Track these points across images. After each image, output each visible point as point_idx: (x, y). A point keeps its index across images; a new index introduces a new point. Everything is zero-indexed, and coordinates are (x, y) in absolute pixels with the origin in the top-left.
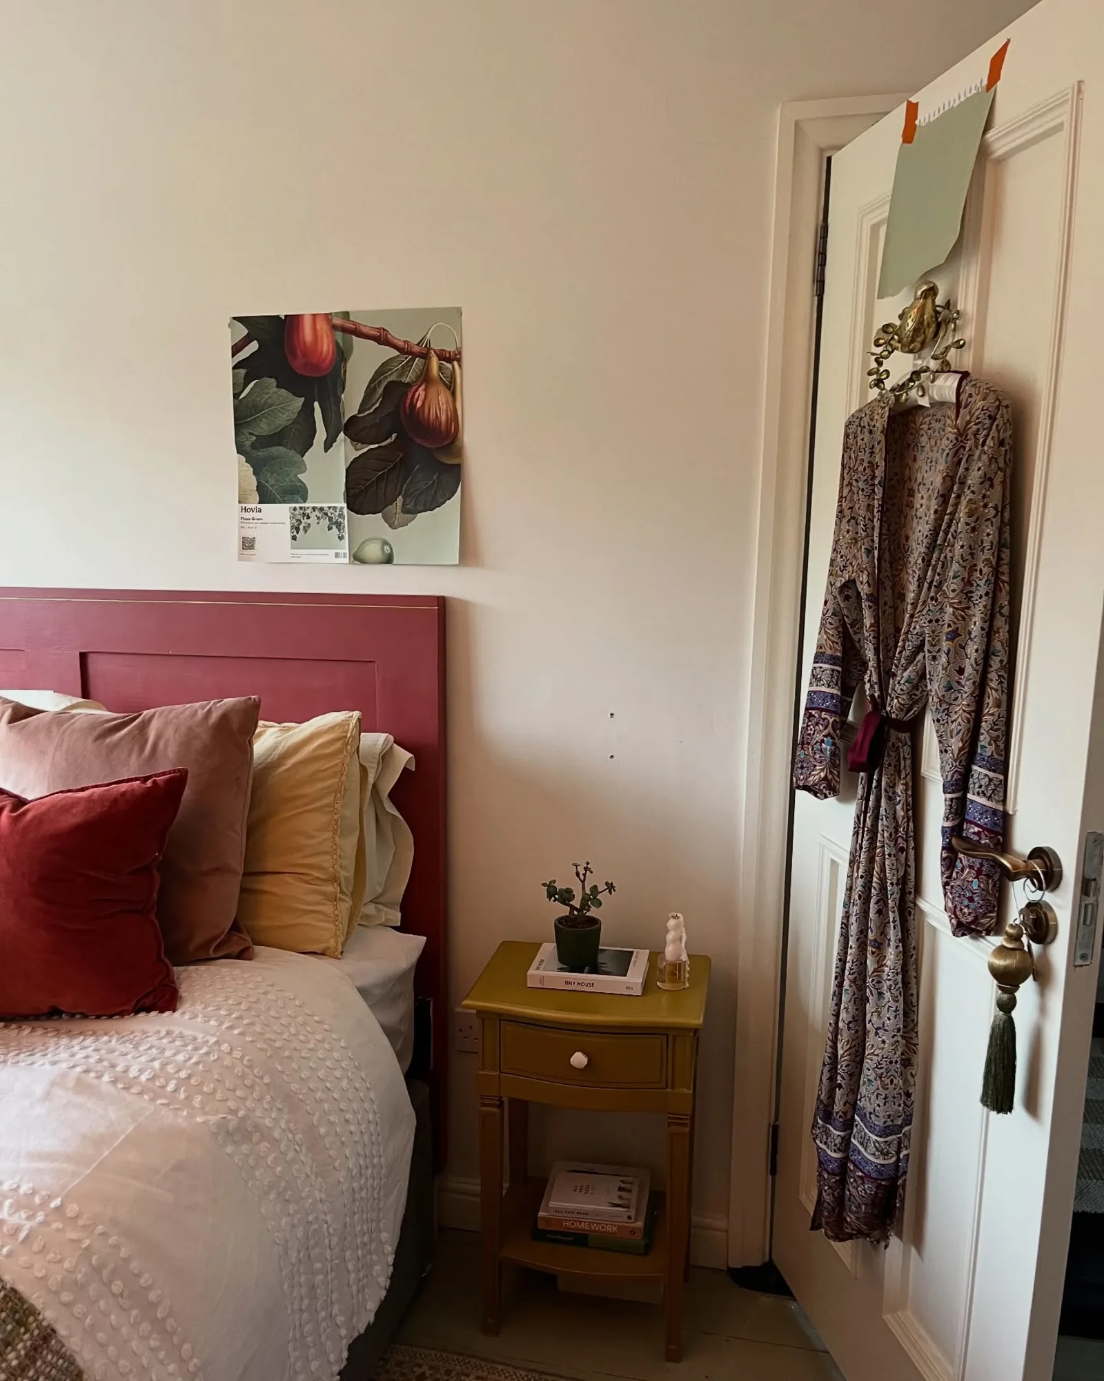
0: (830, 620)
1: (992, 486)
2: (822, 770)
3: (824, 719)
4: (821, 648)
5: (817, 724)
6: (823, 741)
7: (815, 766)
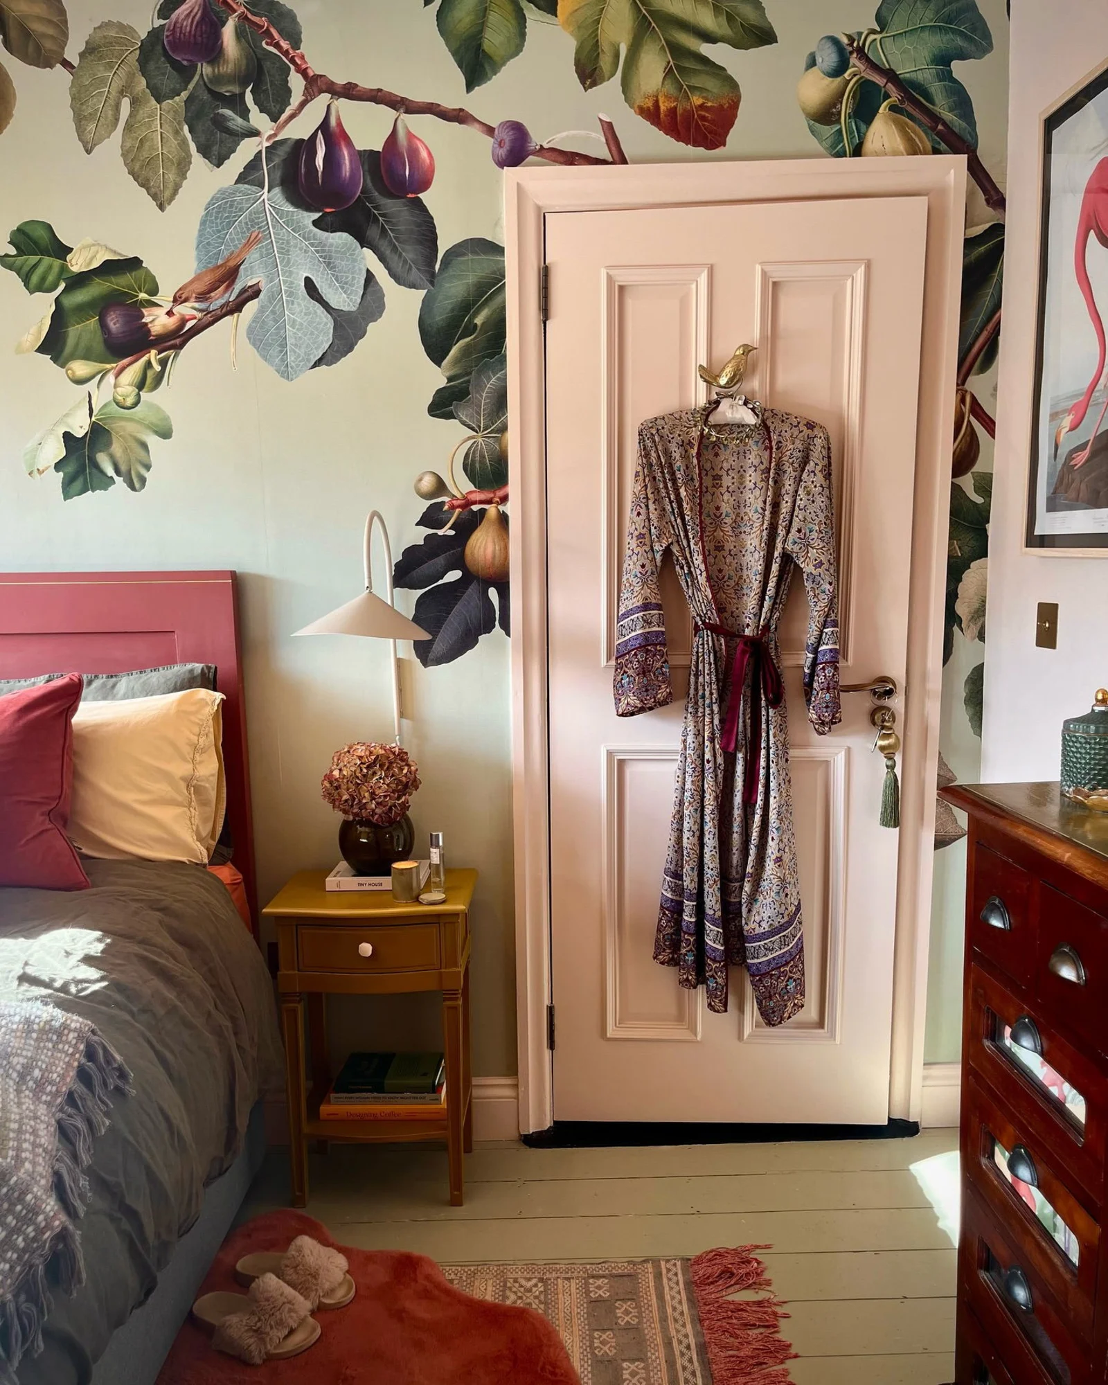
0: (650, 578)
1: (815, 475)
2: (667, 687)
3: (660, 651)
4: (647, 599)
5: (655, 655)
6: (662, 667)
7: (660, 686)
